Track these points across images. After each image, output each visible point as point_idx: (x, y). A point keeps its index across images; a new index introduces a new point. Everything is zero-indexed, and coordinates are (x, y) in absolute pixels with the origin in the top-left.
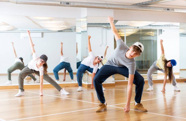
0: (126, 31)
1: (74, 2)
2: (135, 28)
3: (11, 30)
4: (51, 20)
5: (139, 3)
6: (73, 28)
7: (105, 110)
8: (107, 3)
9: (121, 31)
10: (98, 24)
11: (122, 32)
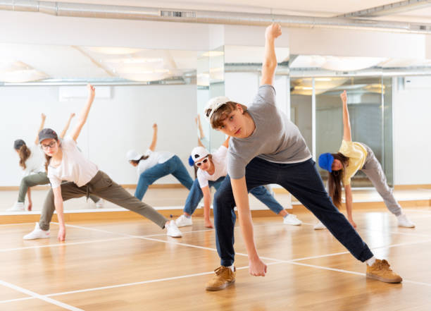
0: (317, 82)
1: (193, 12)
2: (337, 73)
3: (36, 81)
4: (133, 55)
5: (352, 14)
6: (188, 75)
7: (231, 284)
8: (273, 12)
9: (303, 82)
10: (249, 64)
11: (305, 84)
